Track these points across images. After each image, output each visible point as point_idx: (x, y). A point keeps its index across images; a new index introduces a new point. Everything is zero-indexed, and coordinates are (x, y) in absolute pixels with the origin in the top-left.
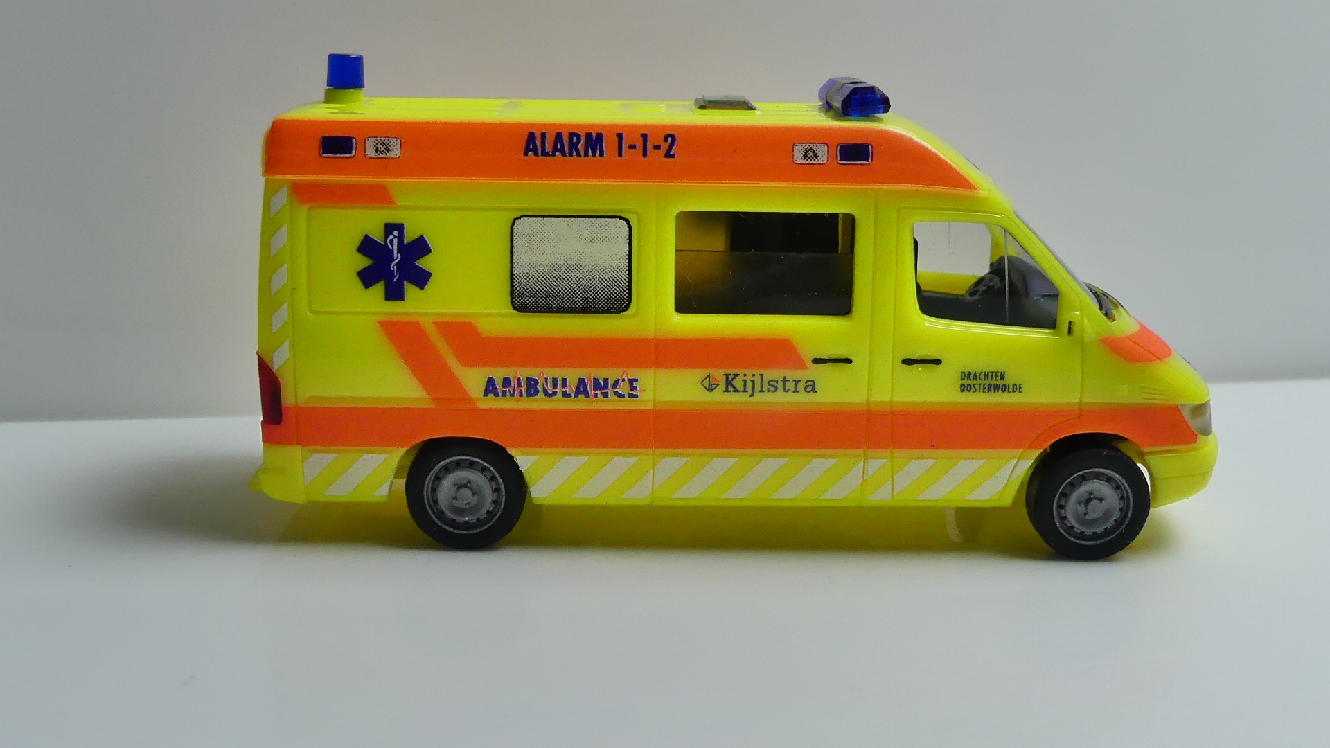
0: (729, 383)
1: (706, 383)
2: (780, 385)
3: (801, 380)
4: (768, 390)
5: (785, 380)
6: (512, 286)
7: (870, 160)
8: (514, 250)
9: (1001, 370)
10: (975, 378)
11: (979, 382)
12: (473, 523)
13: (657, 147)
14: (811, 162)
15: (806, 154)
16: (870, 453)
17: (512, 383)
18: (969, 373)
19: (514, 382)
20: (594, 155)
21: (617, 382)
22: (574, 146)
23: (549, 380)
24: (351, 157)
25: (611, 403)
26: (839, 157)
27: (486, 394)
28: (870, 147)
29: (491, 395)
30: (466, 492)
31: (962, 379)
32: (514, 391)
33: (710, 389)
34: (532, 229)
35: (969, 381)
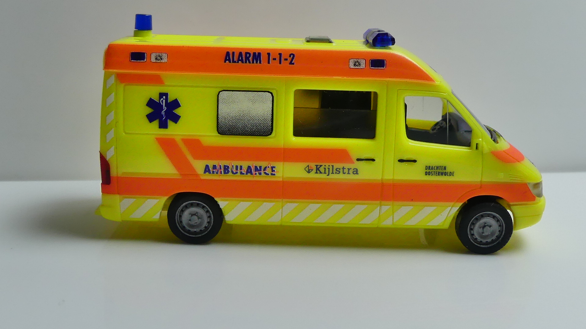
0: (318, 169)
1: (307, 169)
2: (341, 171)
3: (351, 169)
4: (336, 173)
5: (343, 168)
6: (218, 123)
7: (385, 67)
8: (219, 106)
9: (444, 165)
10: (432, 169)
11: (434, 171)
12: (198, 232)
13: (286, 59)
14: (357, 68)
15: (355, 64)
16: (383, 202)
17: (217, 168)
18: (429, 167)
19: (218, 167)
20: (257, 62)
21: (266, 167)
22: (247, 58)
23: (234, 166)
24: (144, 62)
25: (263, 178)
26: (370, 65)
27: (205, 172)
28: (385, 61)
29: (207, 173)
30: (195, 218)
31: (426, 169)
32: (218, 171)
33: (309, 172)
34: (227, 96)
35: (429, 170)
